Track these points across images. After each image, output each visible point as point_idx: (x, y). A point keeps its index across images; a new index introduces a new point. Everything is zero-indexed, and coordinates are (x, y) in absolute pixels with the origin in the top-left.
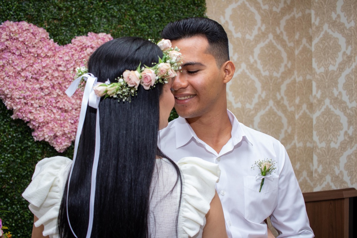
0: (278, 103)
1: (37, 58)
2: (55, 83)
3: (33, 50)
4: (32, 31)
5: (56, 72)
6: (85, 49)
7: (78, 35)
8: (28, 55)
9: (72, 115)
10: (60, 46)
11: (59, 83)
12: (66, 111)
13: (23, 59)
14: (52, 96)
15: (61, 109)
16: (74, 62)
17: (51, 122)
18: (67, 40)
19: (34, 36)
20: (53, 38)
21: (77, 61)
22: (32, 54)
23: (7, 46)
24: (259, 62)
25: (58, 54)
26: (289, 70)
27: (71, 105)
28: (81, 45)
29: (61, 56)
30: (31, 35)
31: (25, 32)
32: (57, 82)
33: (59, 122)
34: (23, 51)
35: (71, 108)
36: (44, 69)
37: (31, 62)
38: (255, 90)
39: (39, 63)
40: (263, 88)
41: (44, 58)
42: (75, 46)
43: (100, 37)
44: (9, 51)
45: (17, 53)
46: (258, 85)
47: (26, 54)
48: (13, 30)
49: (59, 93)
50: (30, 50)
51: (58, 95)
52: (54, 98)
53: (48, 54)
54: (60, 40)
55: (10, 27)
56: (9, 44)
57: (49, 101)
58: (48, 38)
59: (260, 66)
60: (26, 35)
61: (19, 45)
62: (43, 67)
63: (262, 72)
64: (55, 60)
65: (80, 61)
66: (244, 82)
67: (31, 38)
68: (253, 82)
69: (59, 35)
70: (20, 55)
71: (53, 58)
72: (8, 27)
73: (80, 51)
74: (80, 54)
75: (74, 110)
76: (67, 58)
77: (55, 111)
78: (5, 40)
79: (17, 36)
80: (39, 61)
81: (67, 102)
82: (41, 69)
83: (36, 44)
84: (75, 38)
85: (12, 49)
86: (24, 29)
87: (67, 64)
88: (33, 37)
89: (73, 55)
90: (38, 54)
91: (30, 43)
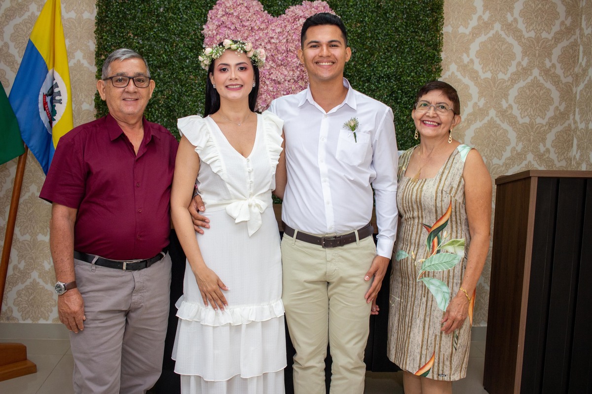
0: (546, 72)
1: (251, 32)
2: (268, 56)
3: (247, 24)
4: (245, 5)
5: (269, 44)
6: (297, 20)
7: (292, 5)
8: (242, 29)
9: (284, 86)
10: (274, 17)
11: (272, 55)
12: (279, 83)
13: (238, 33)
14: (266, 68)
15: (274, 80)
16: (286, 34)
17: (264, 94)
18: (282, 11)
19: (249, 9)
20: (267, 10)
21: (290, 32)
22: (246, 28)
23: (223, 22)
24: (520, 20)
25: (270, 27)
26: (567, 28)
27: (283, 77)
28: (293, 16)
29: (273, 28)
30: (245, 9)
31: (239, 7)
32: (270, 54)
33: (272, 93)
34: (238, 26)
35: (283, 80)
36: (257, 42)
37: (245, 35)
38: (512, 56)
39: (253, 36)
40: (525, 53)
41: (257, 30)
42: (288, 17)
43: (314, 5)
44: (225, 25)
45: (232, 28)
46: (518, 50)
47: (241, 27)
48: (228, 5)
49: (272, 65)
50: (244, 24)
51: (272, 67)
52: (267, 70)
53: (261, 27)
54: (275, 11)
55: (226, 3)
56: (225, 19)
57: (263, 73)
58: (262, 11)
59: (521, 26)
60: (240, 9)
61: (234, 20)
62: (257, 40)
63: (524, 33)
64: (268, 33)
65: (293, 31)
66: (496, 46)
67: (245, 12)
68: (510, 46)
69: (273, 6)
70: (236, 29)
71: (266, 31)
72: (223, 3)
73: (292, 21)
74: (293, 25)
75: (286, 82)
76: (278, 30)
77: (268, 82)
78: (221, 16)
79: (232, 11)
80: (254, 34)
81: (280, 74)
82: (254, 42)
83: (249, 17)
84: (289, 8)
85: (227, 23)
86: (239, 4)
87: (280, 36)
88: (247, 11)
89: (285, 26)
90: (252, 28)
91: (244, 17)
